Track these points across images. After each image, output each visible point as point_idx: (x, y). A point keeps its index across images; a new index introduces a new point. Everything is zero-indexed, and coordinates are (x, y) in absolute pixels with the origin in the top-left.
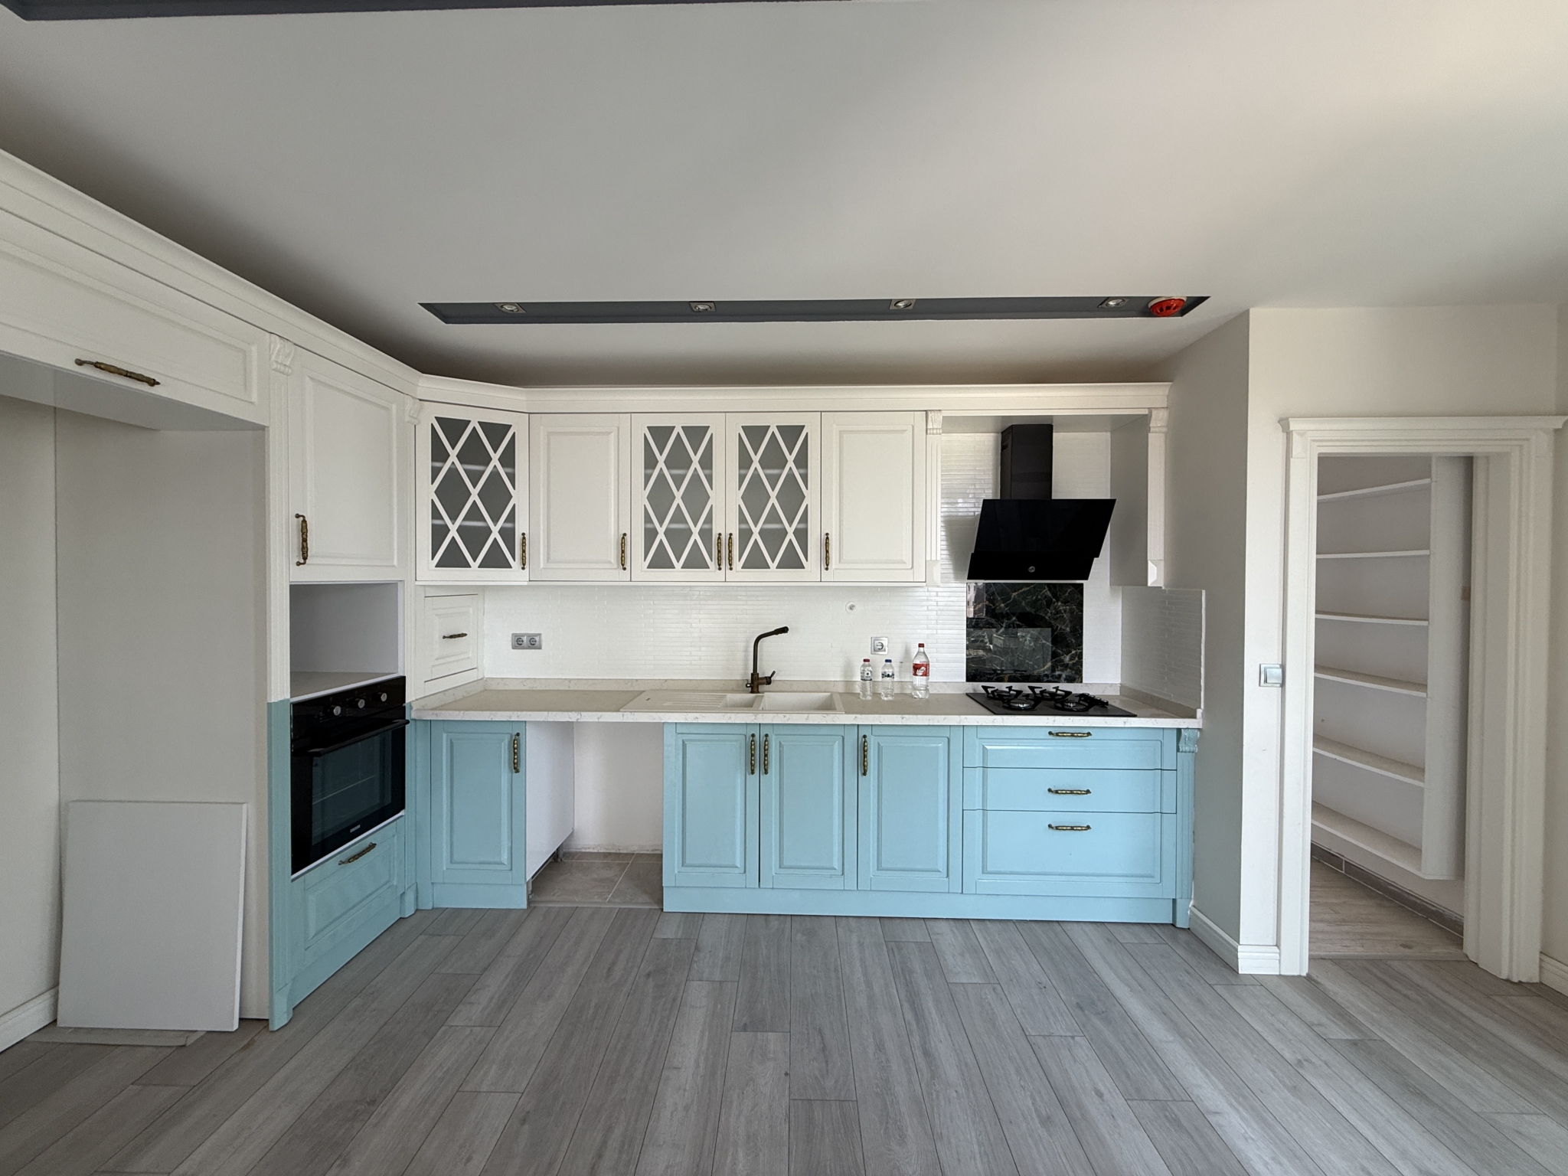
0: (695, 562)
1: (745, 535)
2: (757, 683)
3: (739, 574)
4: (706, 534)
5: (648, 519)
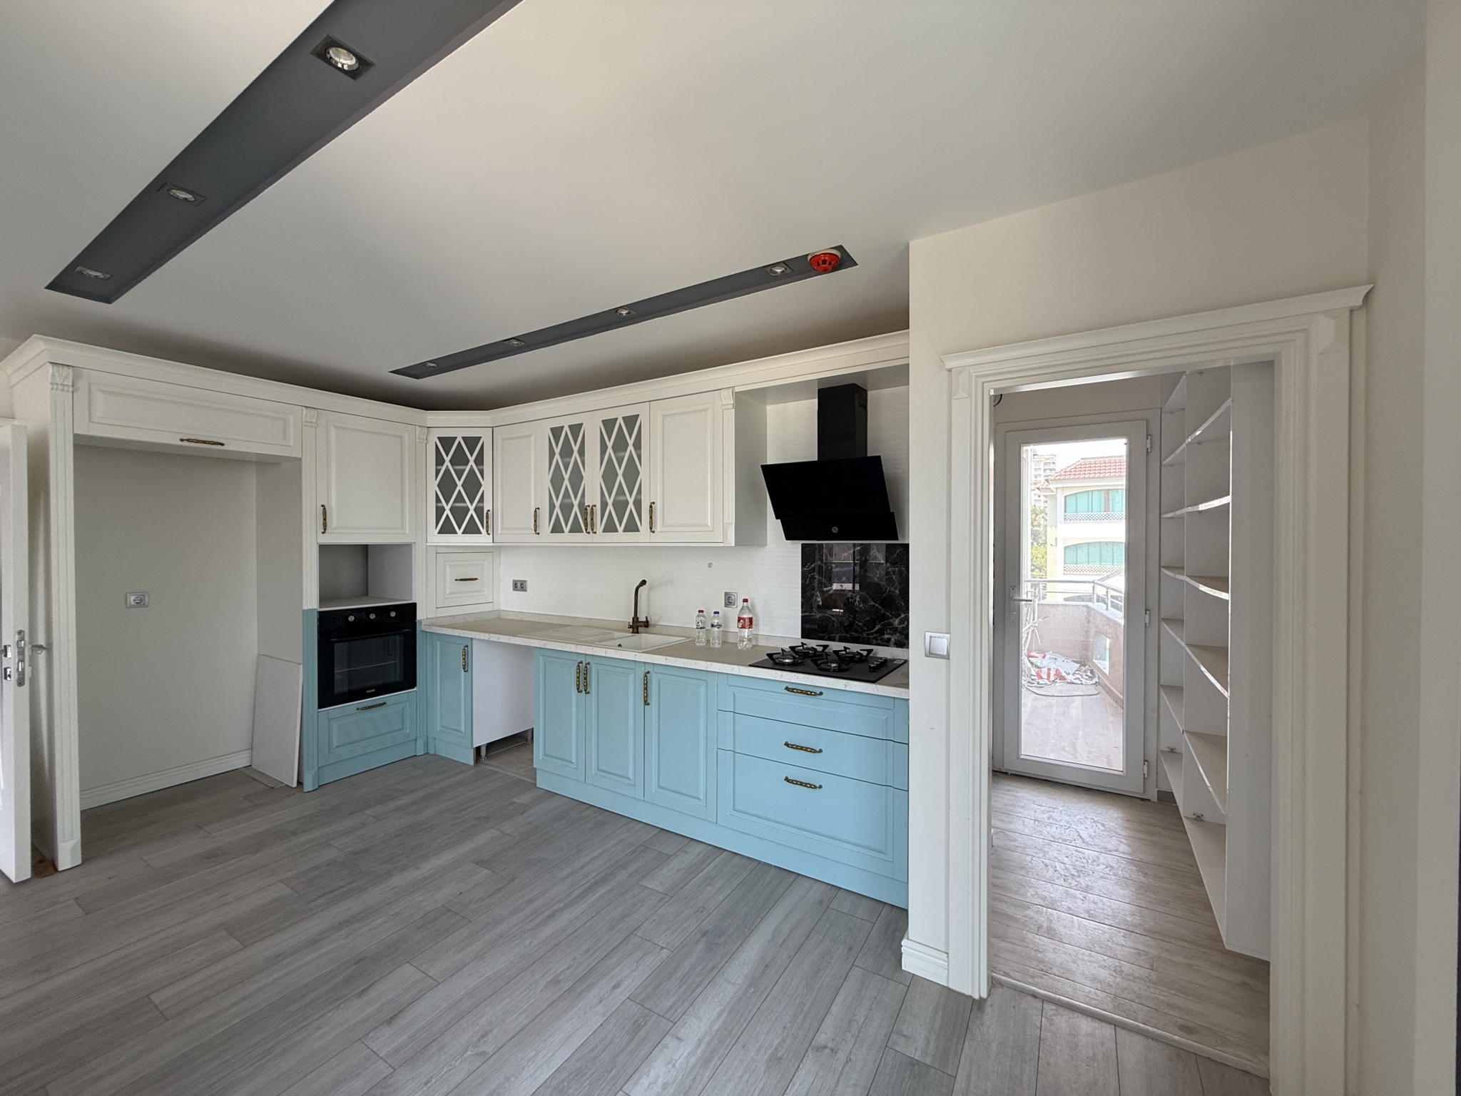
0: (576, 528)
1: (604, 505)
2: (637, 625)
3: (601, 537)
4: (582, 506)
5: (550, 496)
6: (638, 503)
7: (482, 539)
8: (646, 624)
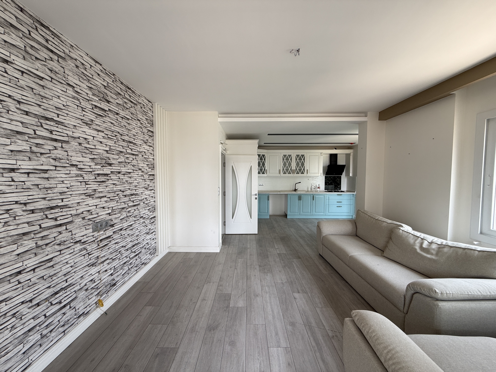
0: (289, 173)
1: (296, 169)
2: (295, 190)
3: (295, 175)
4: (291, 169)
5: (283, 167)
6: (304, 169)
7: (265, 175)
8: (297, 190)
